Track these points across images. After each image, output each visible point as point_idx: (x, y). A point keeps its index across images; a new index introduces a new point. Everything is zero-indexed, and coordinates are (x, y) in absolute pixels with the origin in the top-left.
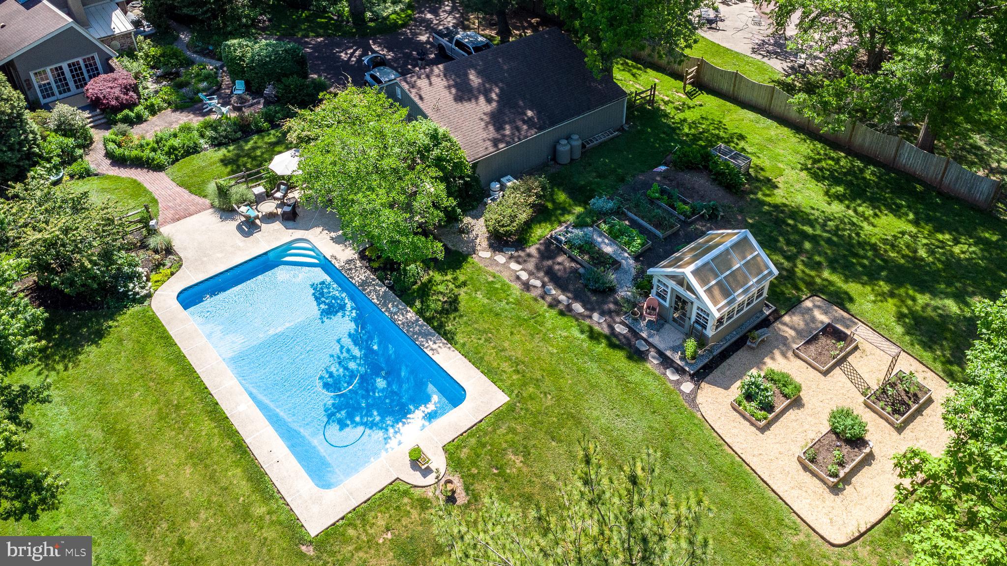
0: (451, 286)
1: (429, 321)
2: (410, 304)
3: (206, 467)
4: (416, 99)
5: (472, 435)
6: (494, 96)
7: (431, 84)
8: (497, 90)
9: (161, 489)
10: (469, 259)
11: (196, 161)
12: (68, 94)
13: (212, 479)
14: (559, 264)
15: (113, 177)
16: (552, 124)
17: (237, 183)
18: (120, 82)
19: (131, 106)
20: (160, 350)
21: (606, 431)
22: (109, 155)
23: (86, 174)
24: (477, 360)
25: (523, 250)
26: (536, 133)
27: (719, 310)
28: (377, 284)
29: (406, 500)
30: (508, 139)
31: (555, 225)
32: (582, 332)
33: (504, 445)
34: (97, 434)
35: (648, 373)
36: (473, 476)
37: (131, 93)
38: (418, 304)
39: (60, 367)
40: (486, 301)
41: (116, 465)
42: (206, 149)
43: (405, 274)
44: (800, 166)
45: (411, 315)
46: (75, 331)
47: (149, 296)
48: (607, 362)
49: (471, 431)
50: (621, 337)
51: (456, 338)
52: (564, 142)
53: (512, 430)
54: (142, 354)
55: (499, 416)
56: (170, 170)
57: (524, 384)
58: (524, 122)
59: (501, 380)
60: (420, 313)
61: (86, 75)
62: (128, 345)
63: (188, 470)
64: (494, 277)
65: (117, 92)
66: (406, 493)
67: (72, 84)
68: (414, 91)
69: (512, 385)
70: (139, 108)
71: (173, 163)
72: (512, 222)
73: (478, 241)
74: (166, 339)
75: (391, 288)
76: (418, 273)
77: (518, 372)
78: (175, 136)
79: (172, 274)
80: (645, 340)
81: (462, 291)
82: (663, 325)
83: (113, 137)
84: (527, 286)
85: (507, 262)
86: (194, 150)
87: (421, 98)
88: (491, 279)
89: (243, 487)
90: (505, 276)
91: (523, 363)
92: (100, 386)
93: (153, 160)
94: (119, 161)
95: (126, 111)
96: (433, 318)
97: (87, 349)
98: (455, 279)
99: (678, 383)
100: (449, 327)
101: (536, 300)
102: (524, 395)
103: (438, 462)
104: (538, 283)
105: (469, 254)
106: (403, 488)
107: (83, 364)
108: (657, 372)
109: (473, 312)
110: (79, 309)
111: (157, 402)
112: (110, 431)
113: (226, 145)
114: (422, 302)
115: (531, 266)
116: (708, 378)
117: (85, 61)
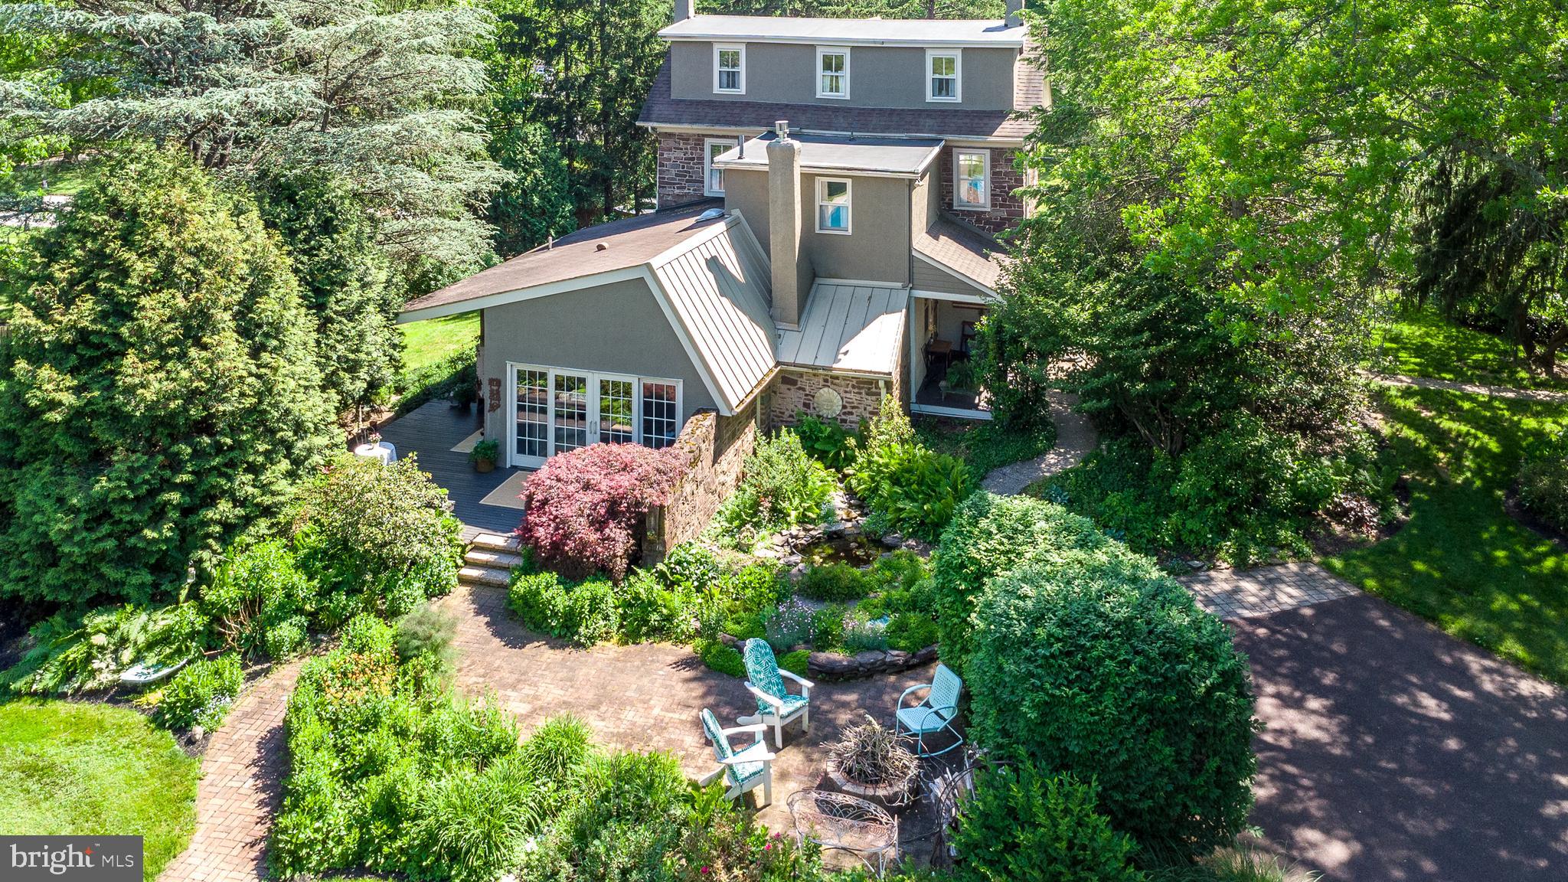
70: (597, 592)
117: (648, 391)
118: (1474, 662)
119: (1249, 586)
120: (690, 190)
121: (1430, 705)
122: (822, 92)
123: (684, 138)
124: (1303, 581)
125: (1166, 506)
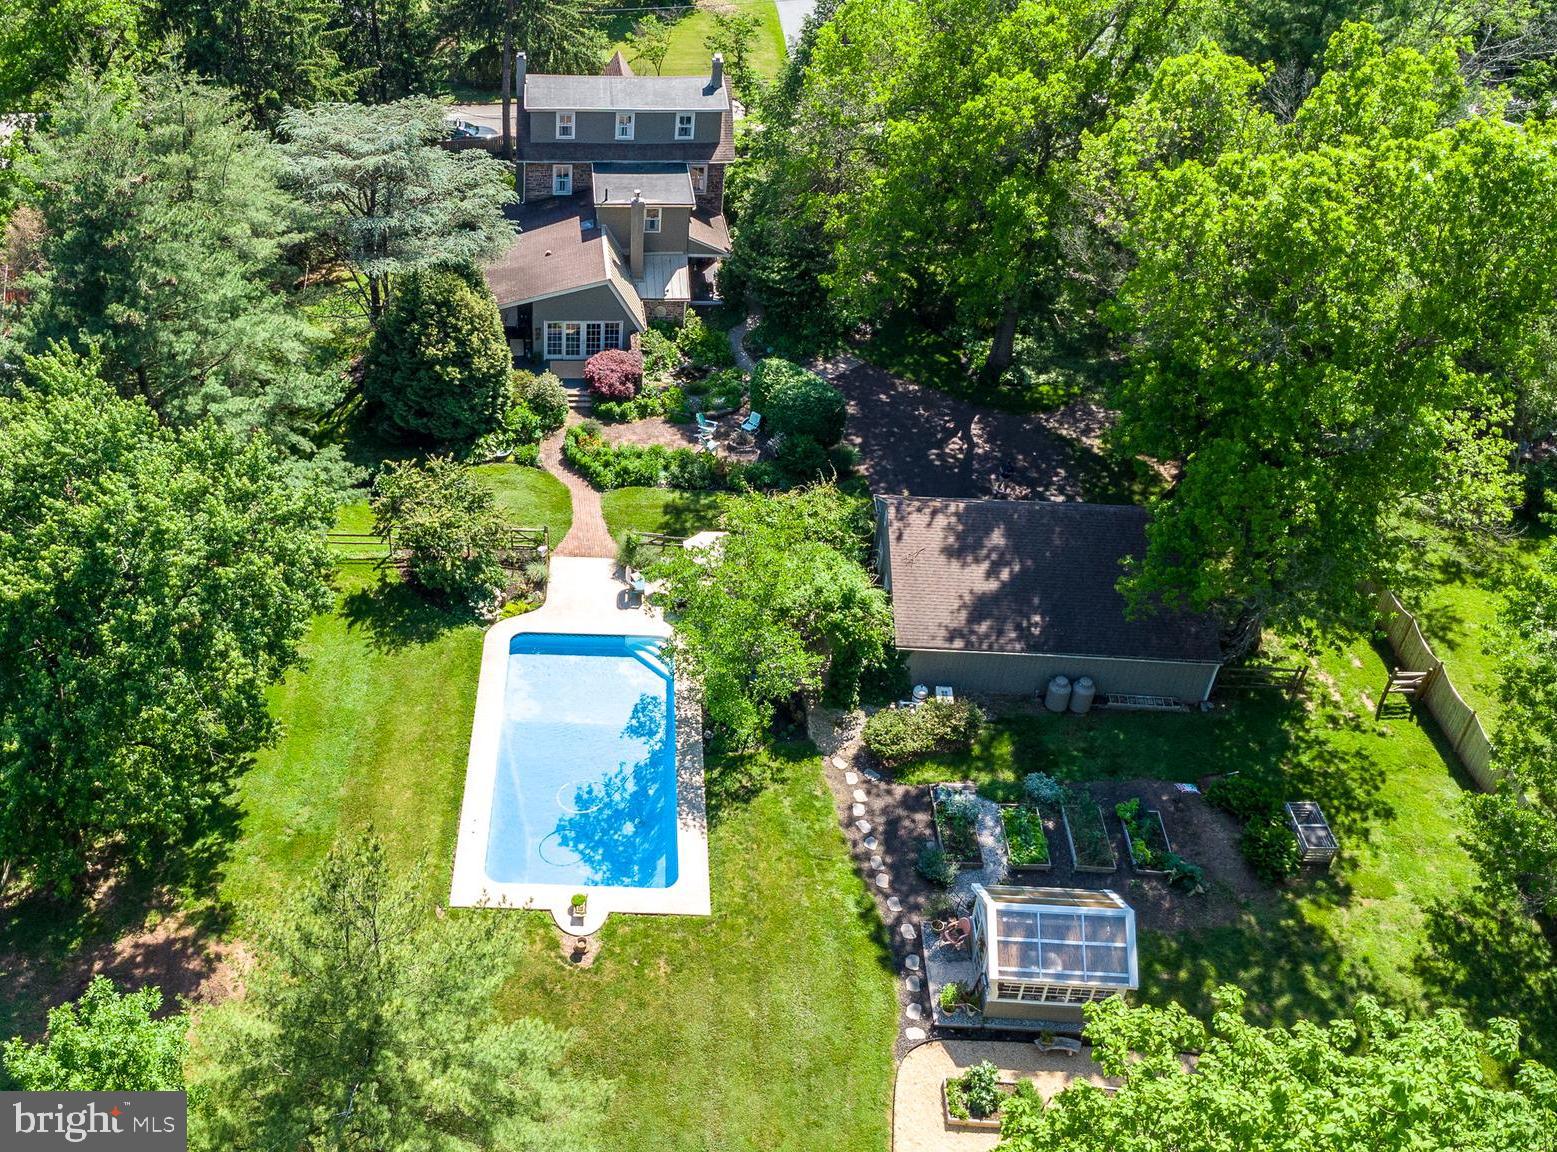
0: (768, 774)
1: (710, 794)
2: (709, 767)
3: (422, 800)
4: (892, 537)
5: (645, 921)
6: (1005, 575)
7: (929, 525)
8: (1017, 568)
9: (380, 797)
10: (817, 760)
11: (641, 496)
12: (575, 357)
13: (419, 812)
14: (913, 821)
15: (550, 476)
16: (1058, 648)
17: (651, 543)
18: (625, 367)
19: (620, 399)
20: (463, 678)
21: (776, 1007)
22: (564, 450)
23: (530, 462)
24: (717, 859)
25: (889, 782)
26: (1022, 650)
27: (1001, 972)
28: (696, 730)
29: (541, 931)
30: (974, 638)
31: (956, 777)
32: (858, 903)
33: (664, 949)
34: (371, 723)
35: (887, 991)
36: (612, 953)
37: (630, 385)
38: (716, 773)
39: (385, 649)
40: (788, 811)
41: (367, 758)
42: (660, 486)
43: (731, 735)
44: (1433, 903)
45: (699, 780)
46: (415, 621)
47: (492, 622)
48: (852, 951)
49: (647, 917)
50: (898, 938)
51: (719, 828)
52: (1062, 681)
53: (685, 944)
54: (448, 674)
55: (687, 923)
56: (609, 494)
57: (739, 912)
58: (1018, 627)
59: (721, 894)
60: (710, 783)
61: (602, 342)
62: (444, 659)
63: (409, 794)
64: (824, 793)
65: (614, 378)
66: (546, 926)
67: (583, 348)
68: (896, 525)
69: (727, 905)
70: (628, 405)
71: (617, 487)
72: (893, 743)
73: (846, 744)
74: (474, 673)
75: (706, 741)
76: (746, 742)
77: (744, 896)
78: (639, 456)
79: (526, 611)
80: (922, 959)
81: (773, 787)
82: (963, 959)
83: (579, 431)
84: (851, 822)
85: (856, 787)
86: (645, 481)
87: (899, 538)
88: (818, 793)
89: (434, 834)
90: (838, 800)
91: (760, 892)
92: (399, 684)
93: (598, 475)
94: (569, 463)
95: (612, 404)
96: (717, 795)
97: (413, 644)
98: (779, 770)
99: (912, 1023)
100: (724, 814)
101: (844, 841)
102: (729, 921)
103: (594, 920)
104: (866, 827)
105: (823, 754)
106: (547, 920)
107: (401, 657)
108: (898, 997)
109: (763, 813)
110: (433, 603)
111: (428, 724)
112: (380, 727)
113: (684, 489)
114: (722, 774)
115: (878, 804)
116: (950, 1042)
117: (607, 326)
118: (898, 382)
119: (829, 366)
120: (544, 193)
121: (883, 397)
122: (618, 136)
123: (542, 166)
124: (846, 361)
125: (798, 339)
